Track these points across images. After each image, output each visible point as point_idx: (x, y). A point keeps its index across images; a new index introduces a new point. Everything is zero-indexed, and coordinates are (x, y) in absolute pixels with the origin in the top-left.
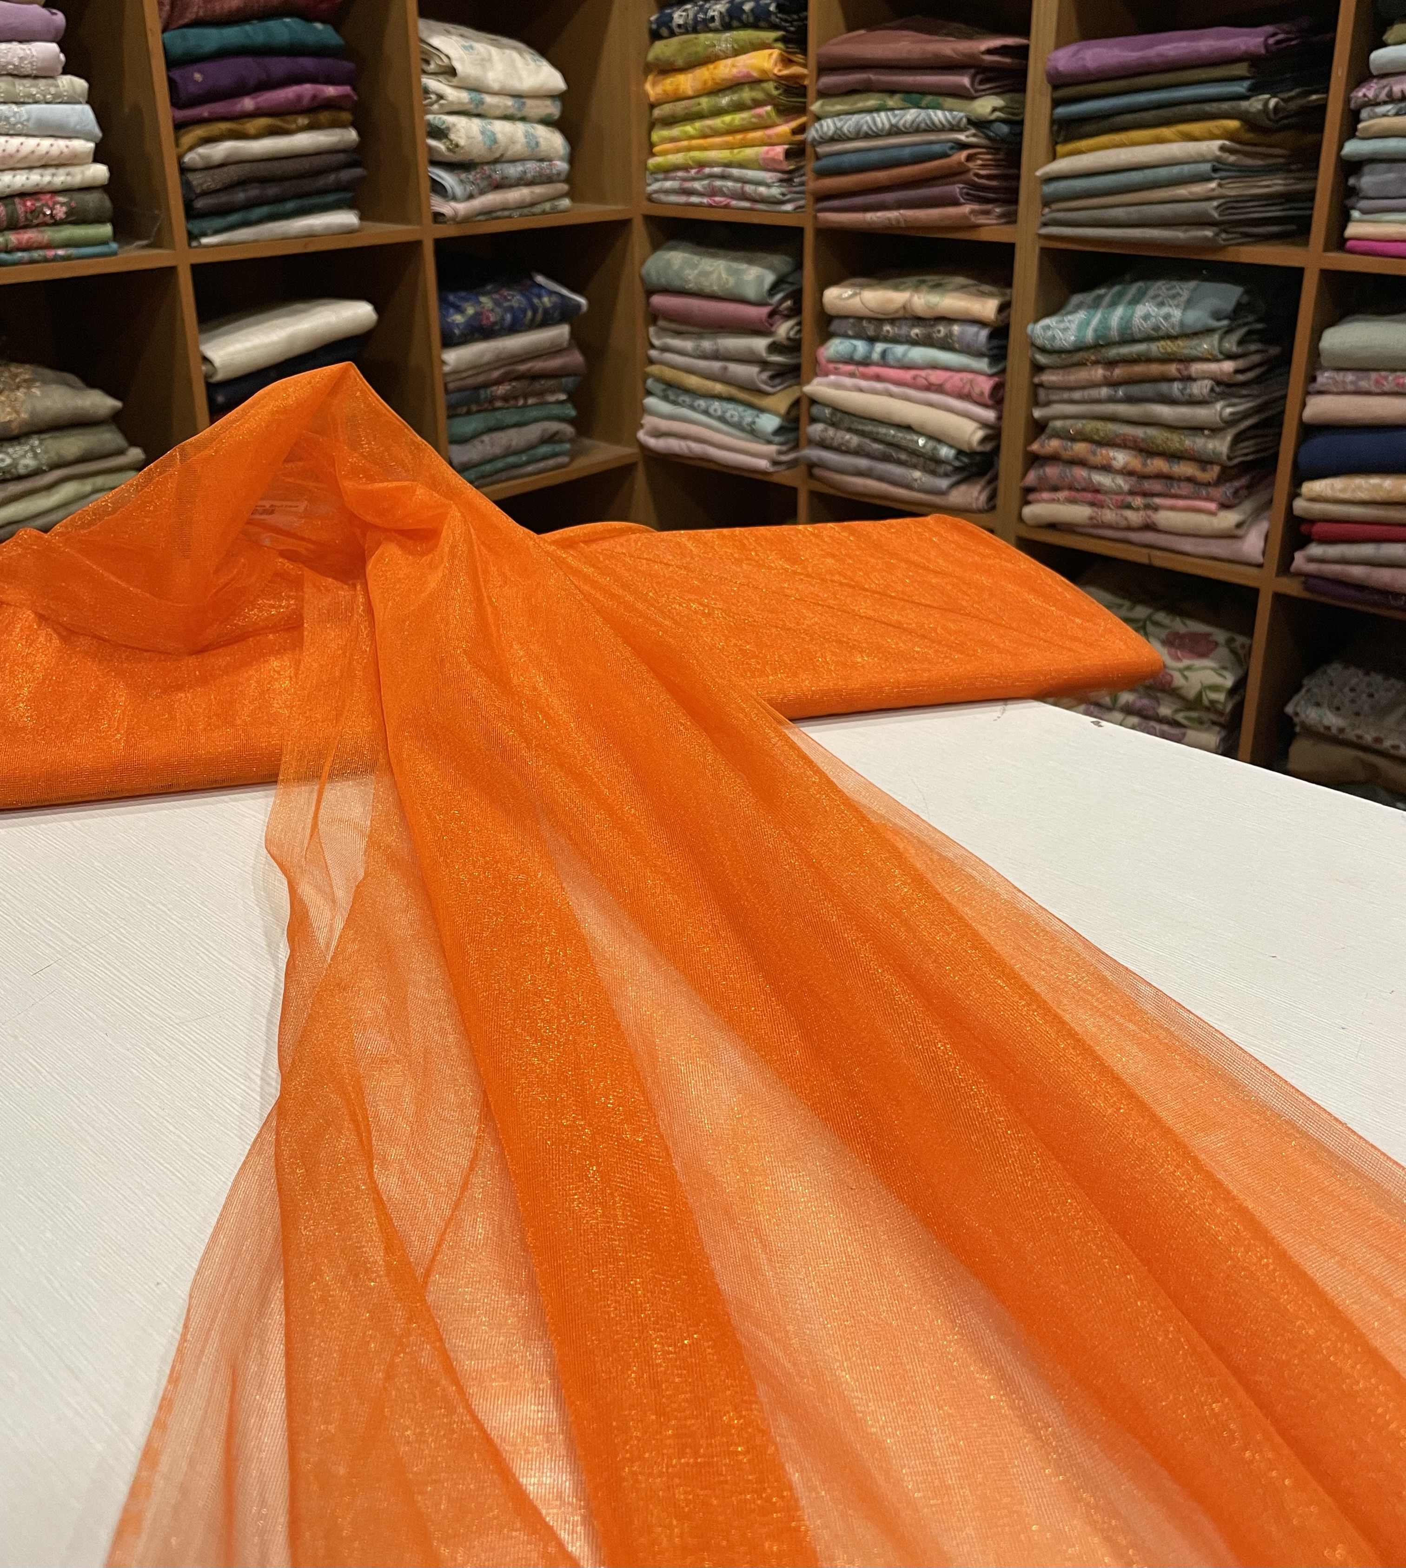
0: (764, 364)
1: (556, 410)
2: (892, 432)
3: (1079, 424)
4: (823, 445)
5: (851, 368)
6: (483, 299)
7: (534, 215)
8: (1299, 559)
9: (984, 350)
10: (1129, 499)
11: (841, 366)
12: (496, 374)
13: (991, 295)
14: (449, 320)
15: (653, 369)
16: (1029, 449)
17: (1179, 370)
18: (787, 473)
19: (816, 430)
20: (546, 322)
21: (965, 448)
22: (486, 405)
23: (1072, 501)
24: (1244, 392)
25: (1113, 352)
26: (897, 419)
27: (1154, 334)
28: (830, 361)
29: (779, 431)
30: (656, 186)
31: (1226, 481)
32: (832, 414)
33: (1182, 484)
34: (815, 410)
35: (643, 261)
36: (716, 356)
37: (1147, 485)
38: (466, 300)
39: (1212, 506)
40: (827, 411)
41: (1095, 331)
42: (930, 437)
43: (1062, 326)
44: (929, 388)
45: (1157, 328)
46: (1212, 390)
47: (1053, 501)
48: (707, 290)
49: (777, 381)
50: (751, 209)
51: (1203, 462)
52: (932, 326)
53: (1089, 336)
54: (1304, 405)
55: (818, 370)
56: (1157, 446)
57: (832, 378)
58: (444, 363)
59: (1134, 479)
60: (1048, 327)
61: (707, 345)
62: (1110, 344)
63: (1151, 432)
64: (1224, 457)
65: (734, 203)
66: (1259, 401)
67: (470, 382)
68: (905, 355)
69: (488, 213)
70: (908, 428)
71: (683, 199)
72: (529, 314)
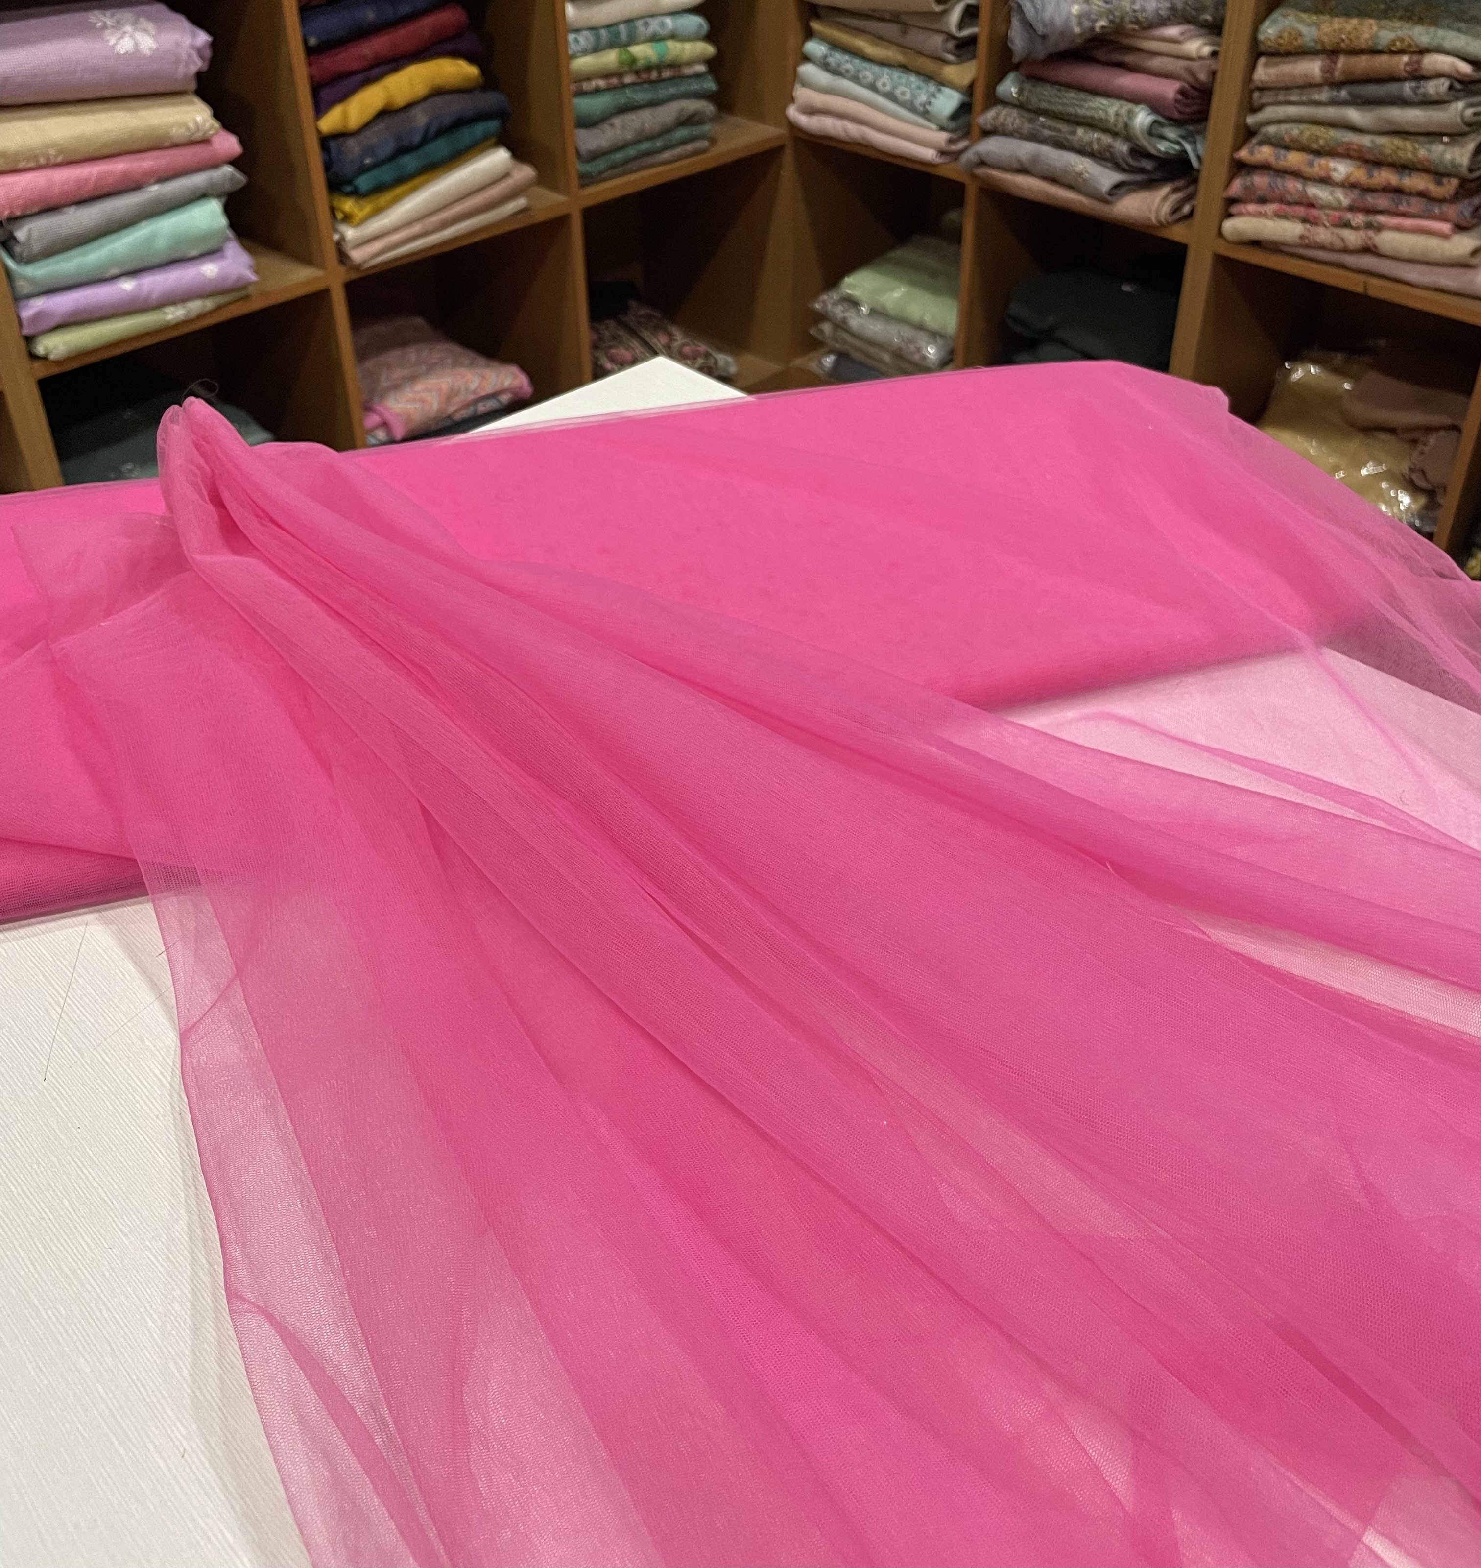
1: (695, 86)
3: (1296, 130)
10: (1349, 216)
16: (1236, 155)
22: (615, 82)
23: (1281, 216)
29: (956, 115)
31: (1466, 196)
33: (1414, 200)
37: (1372, 200)
39: (1446, 227)
46: (1449, 89)
47: (1259, 215)
56: (1386, 155)
59: (1356, 192)
63: (1381, 140)
64: (1464, 169)
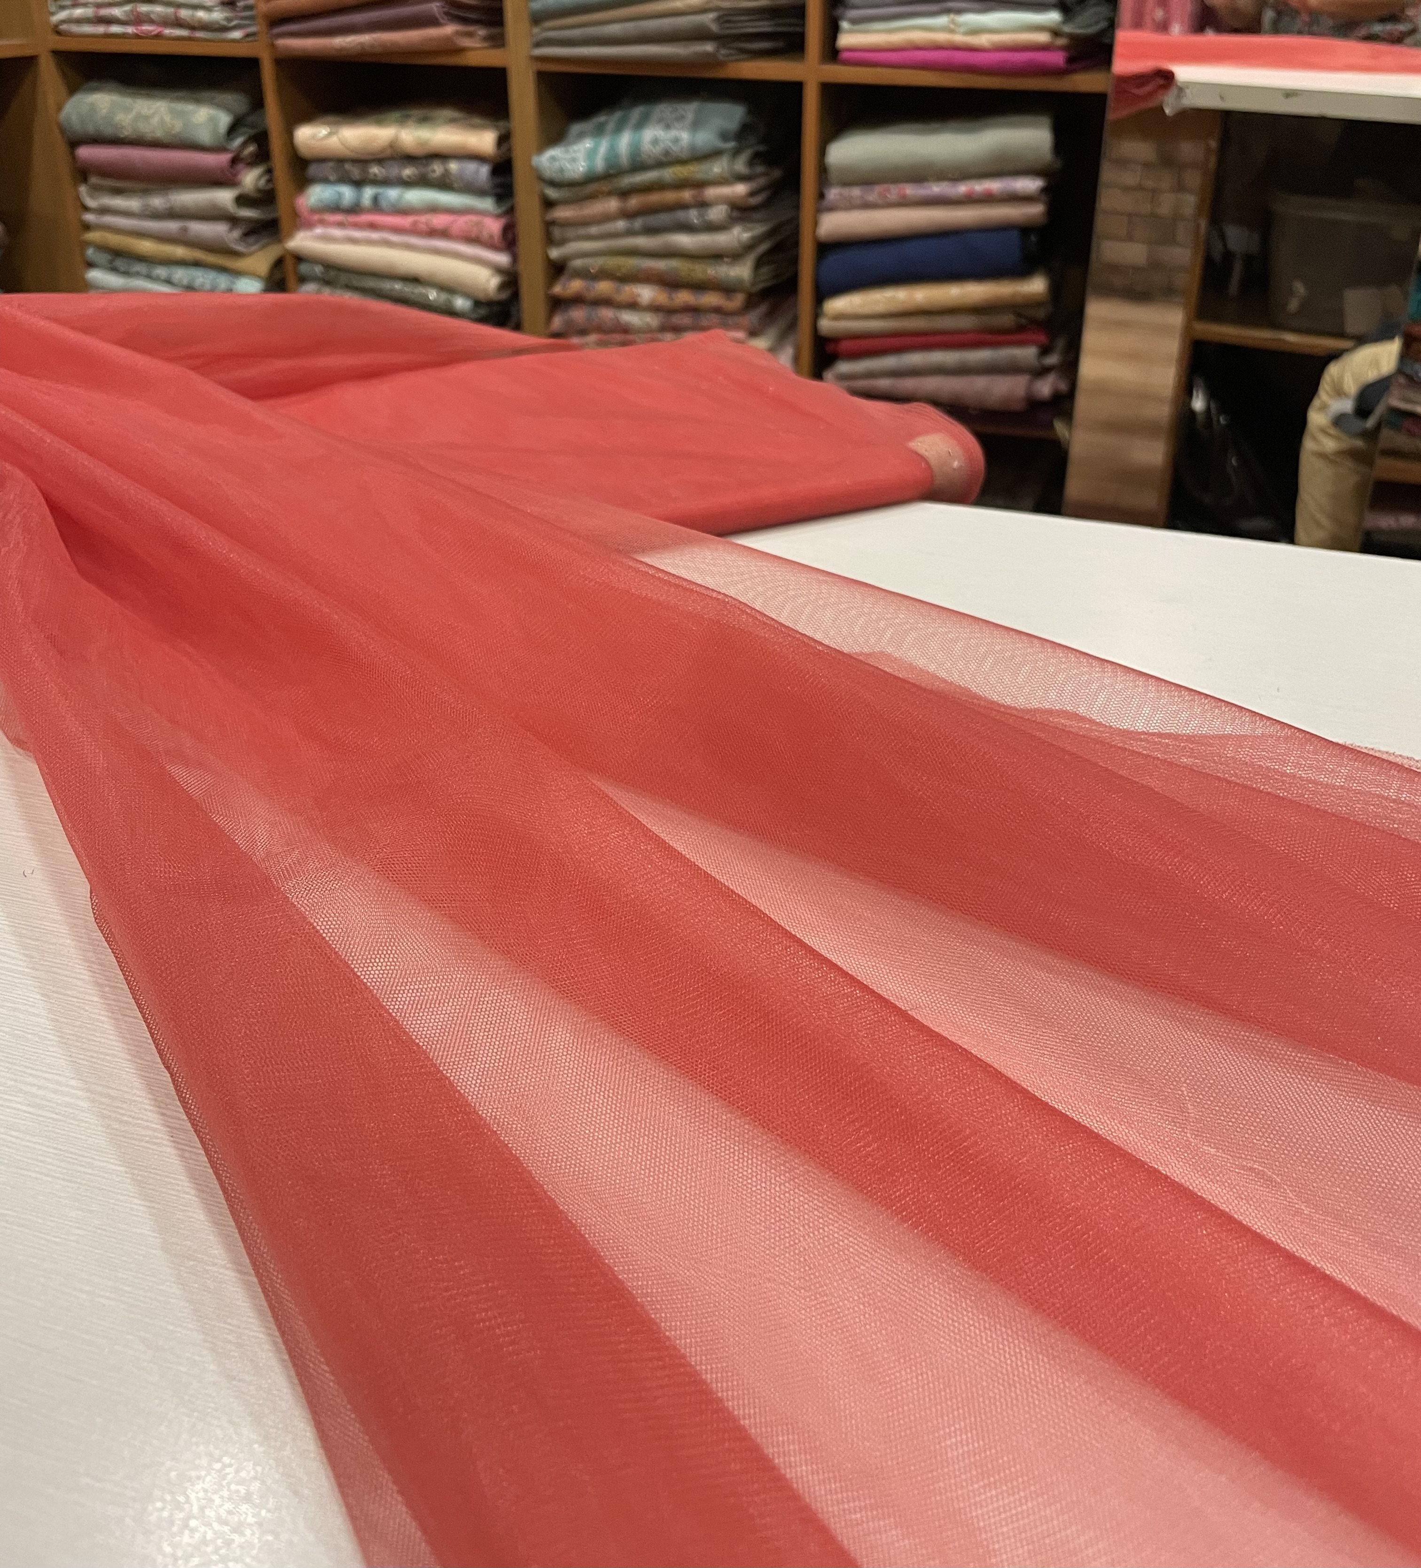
2: (399, 285)
3: (600, 261)
5: (339, 217)
9: (488, 188)
11: (327, 216)
13: (486, 127)
15: (92, 236)
17: (693, 196)
21: (481, 296)
24: (756, 216)
25: (628, 181)
26: (400, 271)
27: (663, 159)
28: (315, 210)
30: (63, 15)
31: (751, 308)
32: (325, 271)
33: (708, 315)
34: (304, 268)
35: (60, 108)
36: (171, 214)
37: (675, 320)
40: (318, 269)
41: (605, 159)
42: (441, 289)
43: (568, 156)
44: (433, 233)
45: (667, 153)
48: (149, 136)
49: (251, 240)
50: (190, 39)
51: (727, 289)
52: (427, 165)
53: (600, 164)
54: (816, 224)
55: (299, 222)
56: (681, 277)
57: (319, 231)
59: (661, 314)
60: (553, 159)
61: (157, 202)
62: (622, 173)
63: (672, 263)
65: (167, 31)
66: (770, 225)
68: (400, 197)
70: (415, 280)
71: (101, 29)
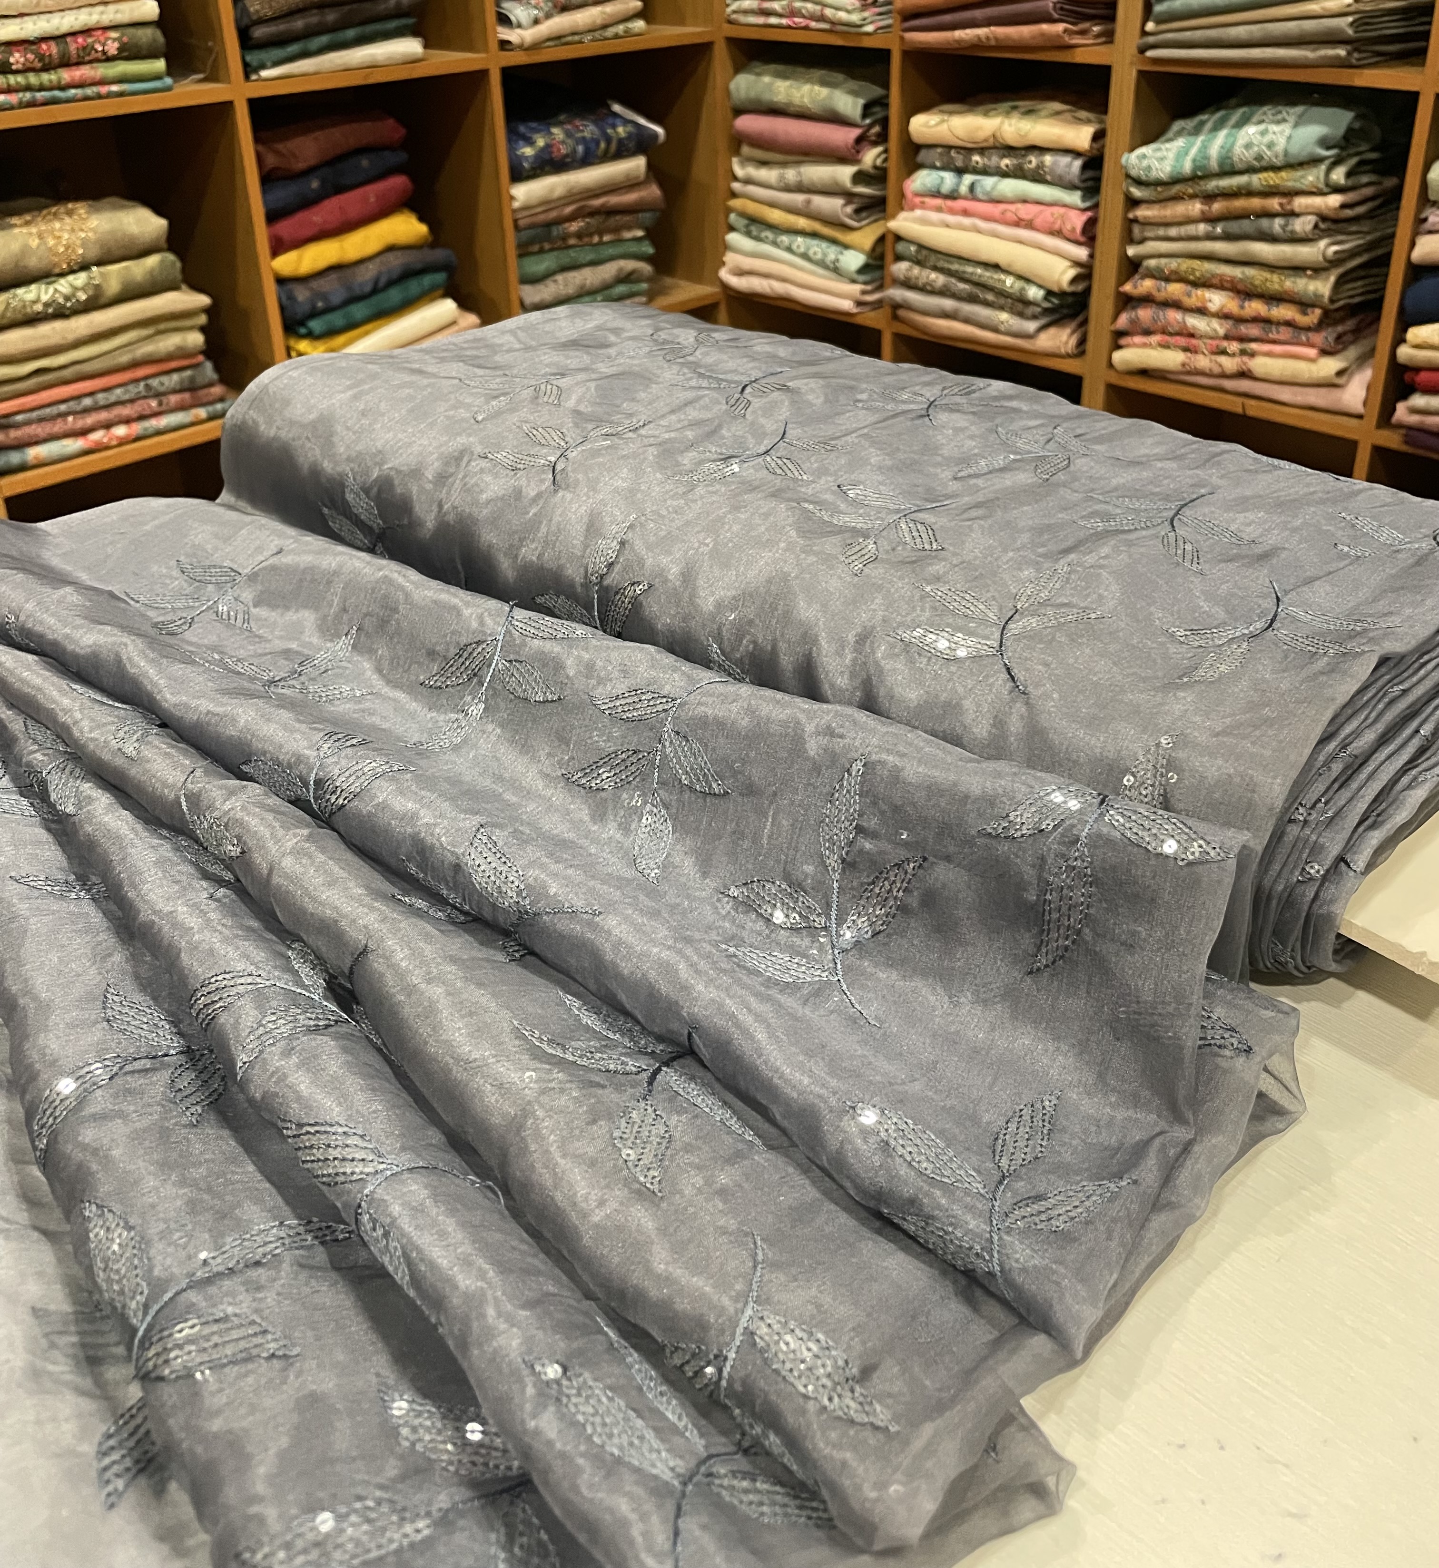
0: (849, 196)
1: (634, 248)
2: (979, 271)
3: (1173, 264)
4: (908, 284)
5: (938, 202)
6: (555, 130)
7: (606, 39)
8: (1401, 412)
9: (1076, 181)
10: (1225, 344)
11: (927, 200)
12: (568, 210)
13: (1088, 122)
14: (519, 153)
15: (735, 203)
16: (1121, 289)
17: (1281, 205)
18: (872, 314)
19: (901, 268)
20: (621, 153)
21: (1055, 289)
22: (559, 243)
23: (1165, 346)
24: (1354, 228)
25: (1212, 185)
26: (984, 257)
27: (1256, 164)
28: (917, 194)
29: (862, 270)
30: (734, 6)
31: (1329, 325)
32: (917, 252)
33: (1282, 329)
34: (901, 247)
35: (726, 83)
36: (800, 188)
37: (1244, 329)
38: (538, 131)
39: (1312, 352)
40: (913, 248)
41: (1194, 161)
42: (1020, 277)
43: (1159, 154)
44: (1018, 223)
45: (1259, 158)
46: (1316, 226)
47: (1144, 345)
49: (864, 214)
50: (829, 31)
51: (1303, 304)
52: (1024, 156)
53: (1187, 167)
54: (1413, 245)
55: (903, 204)
56: (1256, 287)
57: (918, 212)
58: (512, 198)
59: (1230, 322)
60: (1144, 156)
61: (791, 175)
62: (1210, 175)
63: (1250, 272)
64: (1326, 300)
65: (813, 24)
66: (1369, 238)
67: (542, 218)
68: (993, 188)
69: (557, 39)
70: (996, 267)
71: (761, 20)
72: (603, 145)
